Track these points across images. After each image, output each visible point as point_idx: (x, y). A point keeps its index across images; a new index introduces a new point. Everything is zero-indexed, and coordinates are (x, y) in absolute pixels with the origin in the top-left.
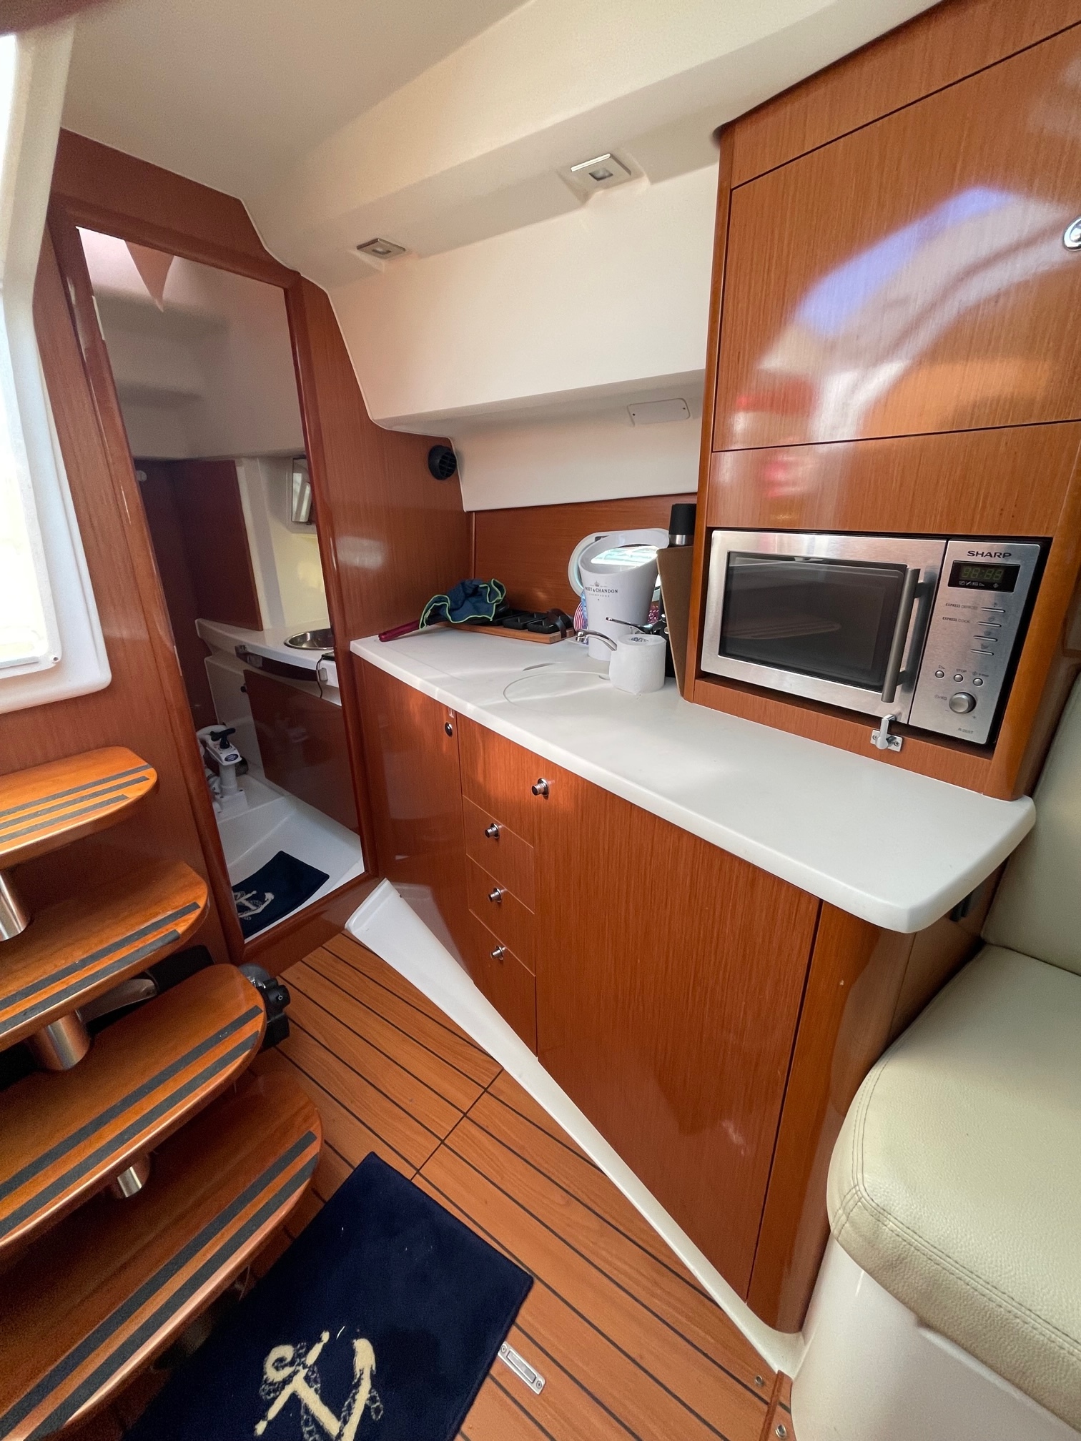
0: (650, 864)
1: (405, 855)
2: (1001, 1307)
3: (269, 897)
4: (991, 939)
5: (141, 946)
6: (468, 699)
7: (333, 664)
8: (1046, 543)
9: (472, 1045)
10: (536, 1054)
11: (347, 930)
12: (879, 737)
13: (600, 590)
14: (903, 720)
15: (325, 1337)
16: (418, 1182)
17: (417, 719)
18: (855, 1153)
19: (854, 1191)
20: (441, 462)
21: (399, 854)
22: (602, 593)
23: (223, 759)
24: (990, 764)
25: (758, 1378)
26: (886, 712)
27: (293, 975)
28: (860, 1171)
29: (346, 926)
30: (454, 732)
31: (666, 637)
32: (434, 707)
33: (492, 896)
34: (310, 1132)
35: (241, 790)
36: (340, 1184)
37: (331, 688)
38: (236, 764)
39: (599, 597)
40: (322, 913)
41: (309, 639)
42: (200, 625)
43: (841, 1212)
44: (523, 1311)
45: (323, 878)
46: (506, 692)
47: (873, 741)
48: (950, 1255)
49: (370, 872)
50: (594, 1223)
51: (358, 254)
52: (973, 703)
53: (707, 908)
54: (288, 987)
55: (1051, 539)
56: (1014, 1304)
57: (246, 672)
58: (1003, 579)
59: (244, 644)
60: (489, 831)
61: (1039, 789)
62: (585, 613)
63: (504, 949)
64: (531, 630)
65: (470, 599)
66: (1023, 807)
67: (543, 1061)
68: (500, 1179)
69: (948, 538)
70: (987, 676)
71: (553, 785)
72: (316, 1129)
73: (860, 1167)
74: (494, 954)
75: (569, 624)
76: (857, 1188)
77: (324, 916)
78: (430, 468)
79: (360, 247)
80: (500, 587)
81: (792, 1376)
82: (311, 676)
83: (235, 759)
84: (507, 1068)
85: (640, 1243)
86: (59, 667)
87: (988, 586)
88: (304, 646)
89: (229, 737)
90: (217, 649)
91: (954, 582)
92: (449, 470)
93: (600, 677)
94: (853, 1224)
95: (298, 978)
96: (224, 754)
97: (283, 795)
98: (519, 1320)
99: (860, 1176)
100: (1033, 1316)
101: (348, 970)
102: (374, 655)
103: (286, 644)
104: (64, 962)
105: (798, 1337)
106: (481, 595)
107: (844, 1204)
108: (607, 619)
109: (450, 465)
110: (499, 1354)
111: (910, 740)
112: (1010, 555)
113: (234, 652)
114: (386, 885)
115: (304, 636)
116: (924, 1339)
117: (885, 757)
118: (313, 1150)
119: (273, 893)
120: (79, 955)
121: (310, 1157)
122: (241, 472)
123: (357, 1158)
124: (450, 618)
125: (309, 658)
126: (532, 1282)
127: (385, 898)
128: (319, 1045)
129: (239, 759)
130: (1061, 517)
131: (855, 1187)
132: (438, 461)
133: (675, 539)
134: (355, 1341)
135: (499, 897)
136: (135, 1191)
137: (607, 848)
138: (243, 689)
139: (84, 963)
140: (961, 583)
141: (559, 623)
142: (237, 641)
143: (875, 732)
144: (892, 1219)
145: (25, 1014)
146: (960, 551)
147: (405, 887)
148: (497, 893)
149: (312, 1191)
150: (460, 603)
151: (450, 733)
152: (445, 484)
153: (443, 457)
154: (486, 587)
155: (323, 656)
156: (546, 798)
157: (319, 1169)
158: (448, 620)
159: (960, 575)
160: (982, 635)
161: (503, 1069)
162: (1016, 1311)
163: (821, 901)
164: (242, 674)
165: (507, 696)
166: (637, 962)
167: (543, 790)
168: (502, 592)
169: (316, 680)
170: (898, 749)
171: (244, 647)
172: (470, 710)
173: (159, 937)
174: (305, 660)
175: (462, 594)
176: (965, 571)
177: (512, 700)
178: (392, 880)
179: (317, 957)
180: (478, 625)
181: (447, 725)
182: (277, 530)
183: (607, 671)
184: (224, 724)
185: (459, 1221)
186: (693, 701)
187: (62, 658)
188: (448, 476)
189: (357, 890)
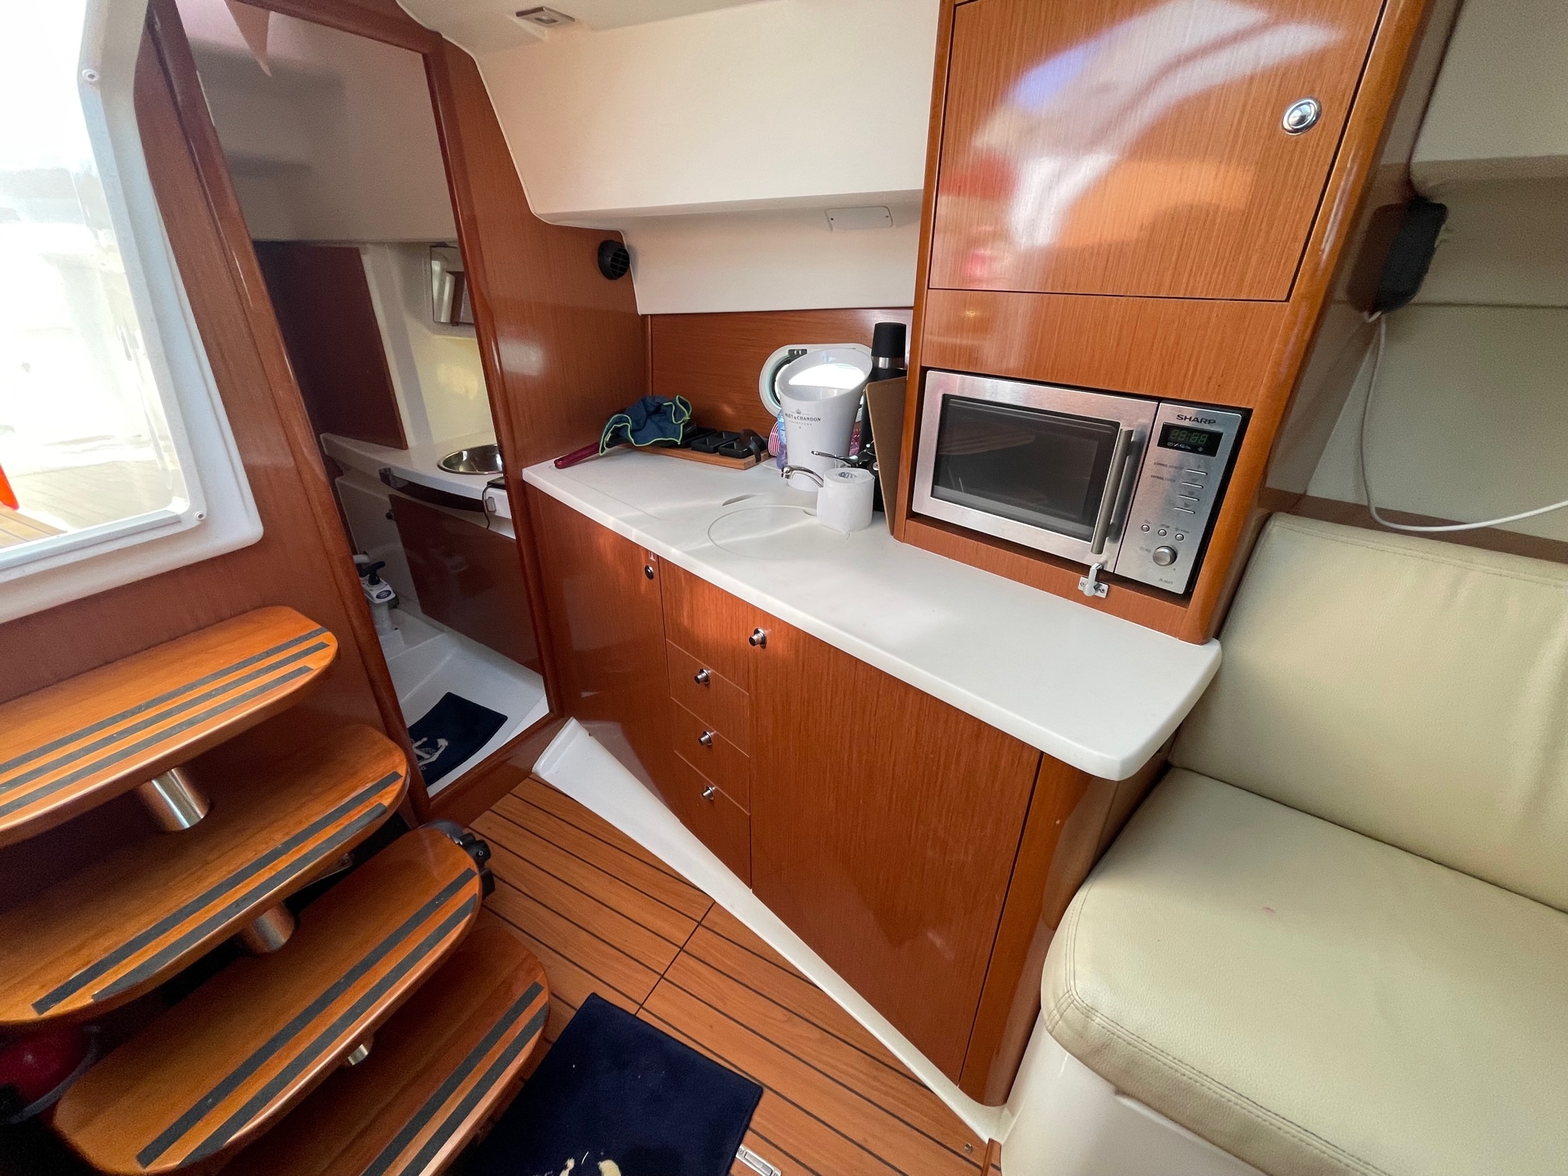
0: (875, 715)
1: (592, 691)
2: (1184, 1075)
3: (443, 743)
4: (1175, 761)
5: (346, 823)
6: (672, 544)
7: (504, 493)
8: (1247, 414)
9: (682, 881)
10: (750, 887)
11: (534, 773)
12: (1087, 584)
13: (801, 418)
14: (1109, 568)
15: (571, 1164)
16: (643, 1015)
17: (609, 556)
18: (1068, 964)
19: (1067, 995)
20: (613, 260)
21: (586, 689)
22: (804, 421)
23: (375, 596)
24: (1186, 612)
25: (967, 1146)
26: (1094, 562)
27: (483, 826)
28: (1072, 978)
29: (534, 770)
30: (656, 575)
31: (875, 473)
32: (629, 549)
33: (703, 739)
34: (535, 983)
35: (396, 629)
36: (564, 1026)
37: (501, 520)
38: (389, 601)
39: (800, 425)
40: (510, 758)
41: (465, 458)
42: (326, 440)
43: (1055, 1012)
44: (756, 1117)
45: (500, 720)
46: (710, 534)
47: (1080, 588)
48: (1146, 1039)
49: (556, 713)
50: (816, 1034)
51: (521, 22)
52: (1174, 556)
53: (932, 756)
54: (488, 842)
55: (1251, 411)
56: (1195, 1072)
57: (391, 497)
58: (1204, 443)
59: (387, 467)
60: (699, 677)
61: (1223, 634)
62: (783, 437)
63: (714, 788)
64: (723, 454)
65: (653, 417)
66: (1212, 650)
67: (756, 893)
68: (722, 1004)
69: (1160, 400)
70: (1188, 532)
71: (770, 635)
72: (540, 979)
73: (1072, 974)
74: (704, 794)
75: (763, 446)
76: (1070, 993)
77: (510, 762)
78: (601, 268)
79: (520, 14)
80: (685, 404)
81: (1002, 1143)
82: (478, 506)
83: (389, 595)
84: (717, 900)
85: (858, 1046)
86: (204, 525)
87: (1194, 449)
88: (461, 469)
89: (379, 572)
90: (349, 468)
91: (1163, 442)
92: (621, 269)
93: (805, 512)
94: (1066, 1021)
95: (489, 828)
96: (375, 591)
97: (443, 631)
98: (752, 1125)
99: (1072, 983)
100: (1209, 1080)
101: (542, 816)
102: (551, 485)
103: (439, 467)
104: (264, 846)
105: (1003, 1109)
106: (665, 413)
107: (1058, 1006)
108: (813, 452)
109: (623, 263)
110: (737, 1156)
111: (1115, 587)
112: (1215, 422)
113: (378, 476)
114: (572, 724)
115: (460, 455)
116: (1119, 1103)
117: (1093, 602)
118: (541, 1000)
119: (447, 740)
120: (279, 839)
121: (540, 1006)
122: (368, 261)
123: (579, 1000)
124: (633, 440)
125: (473, 485)
126: (762, 1092)
127: (573, 739)
128: (523, 895)
129: (393, 596)
130: (1262, 391)
131: (1068, 992)
132: (610, 259)
133: (878, 361)
134: (600, 1163)
135: (709, 740)
136: (361, 1058)
137: (829, 698)
138: (389, 516)
139: (287, 847)
140: (1169, 444)
141: (752, 446)
142: (380, 463)
143: (1083, 579)
144: (1099, 1015)
145: (238, 904)
146: (1169, 414)
147: (597, 725)
148: (707, 737)
149: (543, 1038)
150: (642, 423)
151: (650, 576)
152: (618, 283)
153: (615, 254)
154: (671, 405)
155: (489, 483)
156: (764, 647)
157: (548, 1014)
158: (630, 442)
159: (1170, 436)
160: (1187, 494)
161: (715, 902)
162: (1196, 1077)
163: (1042, 753)
164: (388, 499)
165: (713, 537)
166: (859, 802)
167: (760, 639)
168: (688, 409)
169: (485, 512)
170: (1103, 595)
171: (390, 469)
172: (674, 554)
173: (363, 812)
174: (468, 489)
175: (645, 414)
176: (1174, 434)
177: (718, 543)
178: (581, 719)
179: (507, 804)
180: (664, 447)
181: (647, 568)
182: (415, 328)
183: (814, 504)
184: (365, 553)
185: (686, 1046)
186: (903, 541)
187: (208, 514)
188: (621, 275)
189: (541, 733)
